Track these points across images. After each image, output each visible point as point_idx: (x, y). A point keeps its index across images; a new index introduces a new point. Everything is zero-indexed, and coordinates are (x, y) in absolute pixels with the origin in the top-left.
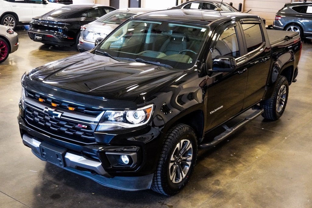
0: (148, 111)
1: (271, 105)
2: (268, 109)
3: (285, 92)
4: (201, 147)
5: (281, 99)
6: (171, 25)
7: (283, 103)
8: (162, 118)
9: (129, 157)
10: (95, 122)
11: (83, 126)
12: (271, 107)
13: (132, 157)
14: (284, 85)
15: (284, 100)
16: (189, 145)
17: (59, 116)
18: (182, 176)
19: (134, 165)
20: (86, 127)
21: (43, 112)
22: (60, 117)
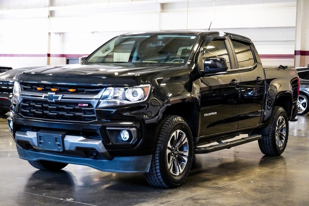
0: (145, 89)
1: (270, 135)
2: (267, 141)
3: (285, 126)
4: (196, 151)
5: (280, 133)
6: (160, 37)
7: (284, 138)
8: (160, 104)
9: (129, 132)
10: (96, 99)
11: (84, 105)
12: (270, 138)
13: (132, 132)
14: (282, 117)
15: (285, 135)
16: (184, 139)
17: (59, 99)
18: (179, 171)
19: (134, 141)
20: (87, 105)
21: (43, 98)
22: (61, 100)
